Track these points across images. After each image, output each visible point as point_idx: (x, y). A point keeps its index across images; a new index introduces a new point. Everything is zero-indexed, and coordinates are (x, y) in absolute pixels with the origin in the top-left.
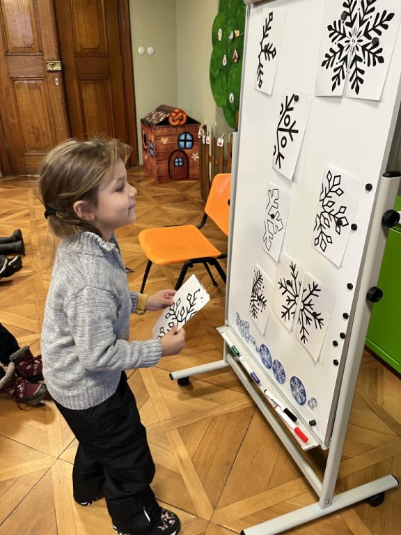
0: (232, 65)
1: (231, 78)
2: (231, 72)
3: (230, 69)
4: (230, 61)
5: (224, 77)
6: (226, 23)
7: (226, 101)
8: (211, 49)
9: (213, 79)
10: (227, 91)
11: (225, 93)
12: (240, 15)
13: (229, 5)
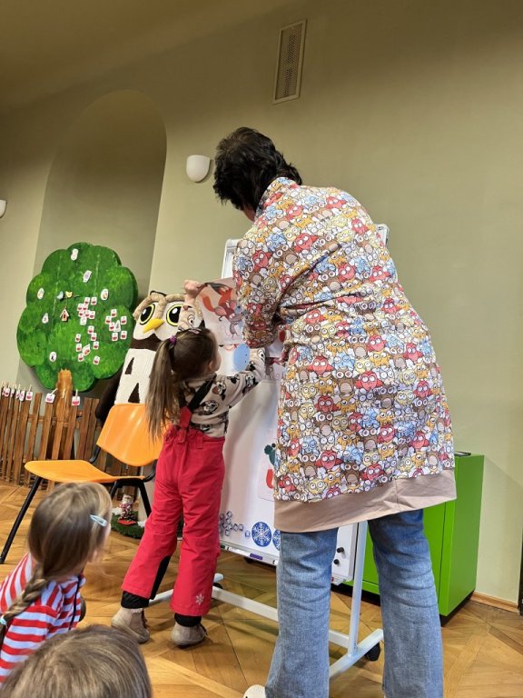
0: (57, 324)
1: (55, 335)
2: (55, 330)
3: (54, 327)
4: (54, 320)
5: (43, 336)
6: (52, 283)
7: (43, 360)
8: (22, 305)
9: (21, 337)
10: (45, 349)
11: (43, 352)
12: (74, 279)
13: (59, 269)
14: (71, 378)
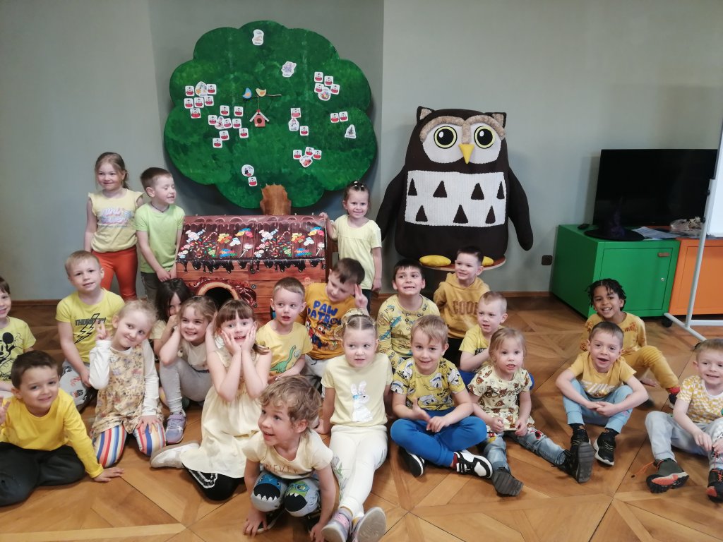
11: (227, 165)
14: (286, 194)
